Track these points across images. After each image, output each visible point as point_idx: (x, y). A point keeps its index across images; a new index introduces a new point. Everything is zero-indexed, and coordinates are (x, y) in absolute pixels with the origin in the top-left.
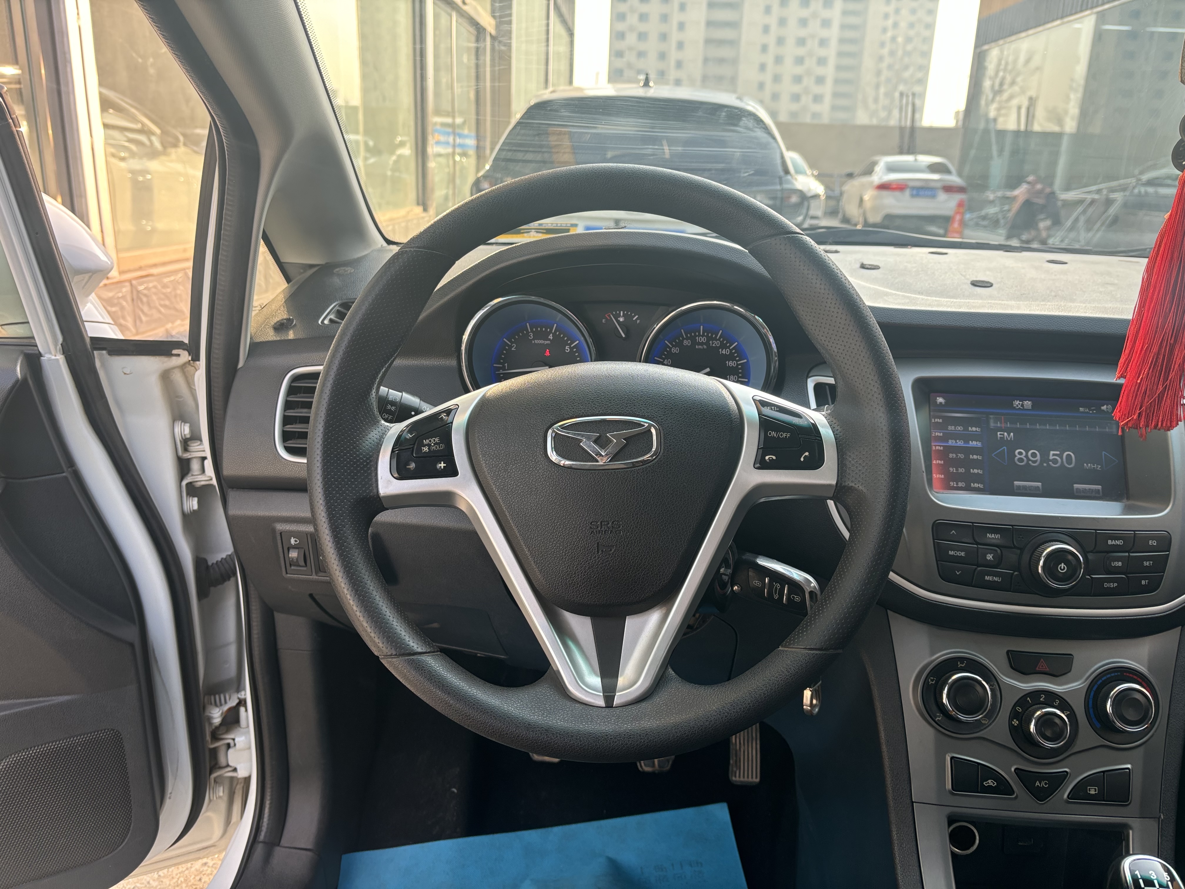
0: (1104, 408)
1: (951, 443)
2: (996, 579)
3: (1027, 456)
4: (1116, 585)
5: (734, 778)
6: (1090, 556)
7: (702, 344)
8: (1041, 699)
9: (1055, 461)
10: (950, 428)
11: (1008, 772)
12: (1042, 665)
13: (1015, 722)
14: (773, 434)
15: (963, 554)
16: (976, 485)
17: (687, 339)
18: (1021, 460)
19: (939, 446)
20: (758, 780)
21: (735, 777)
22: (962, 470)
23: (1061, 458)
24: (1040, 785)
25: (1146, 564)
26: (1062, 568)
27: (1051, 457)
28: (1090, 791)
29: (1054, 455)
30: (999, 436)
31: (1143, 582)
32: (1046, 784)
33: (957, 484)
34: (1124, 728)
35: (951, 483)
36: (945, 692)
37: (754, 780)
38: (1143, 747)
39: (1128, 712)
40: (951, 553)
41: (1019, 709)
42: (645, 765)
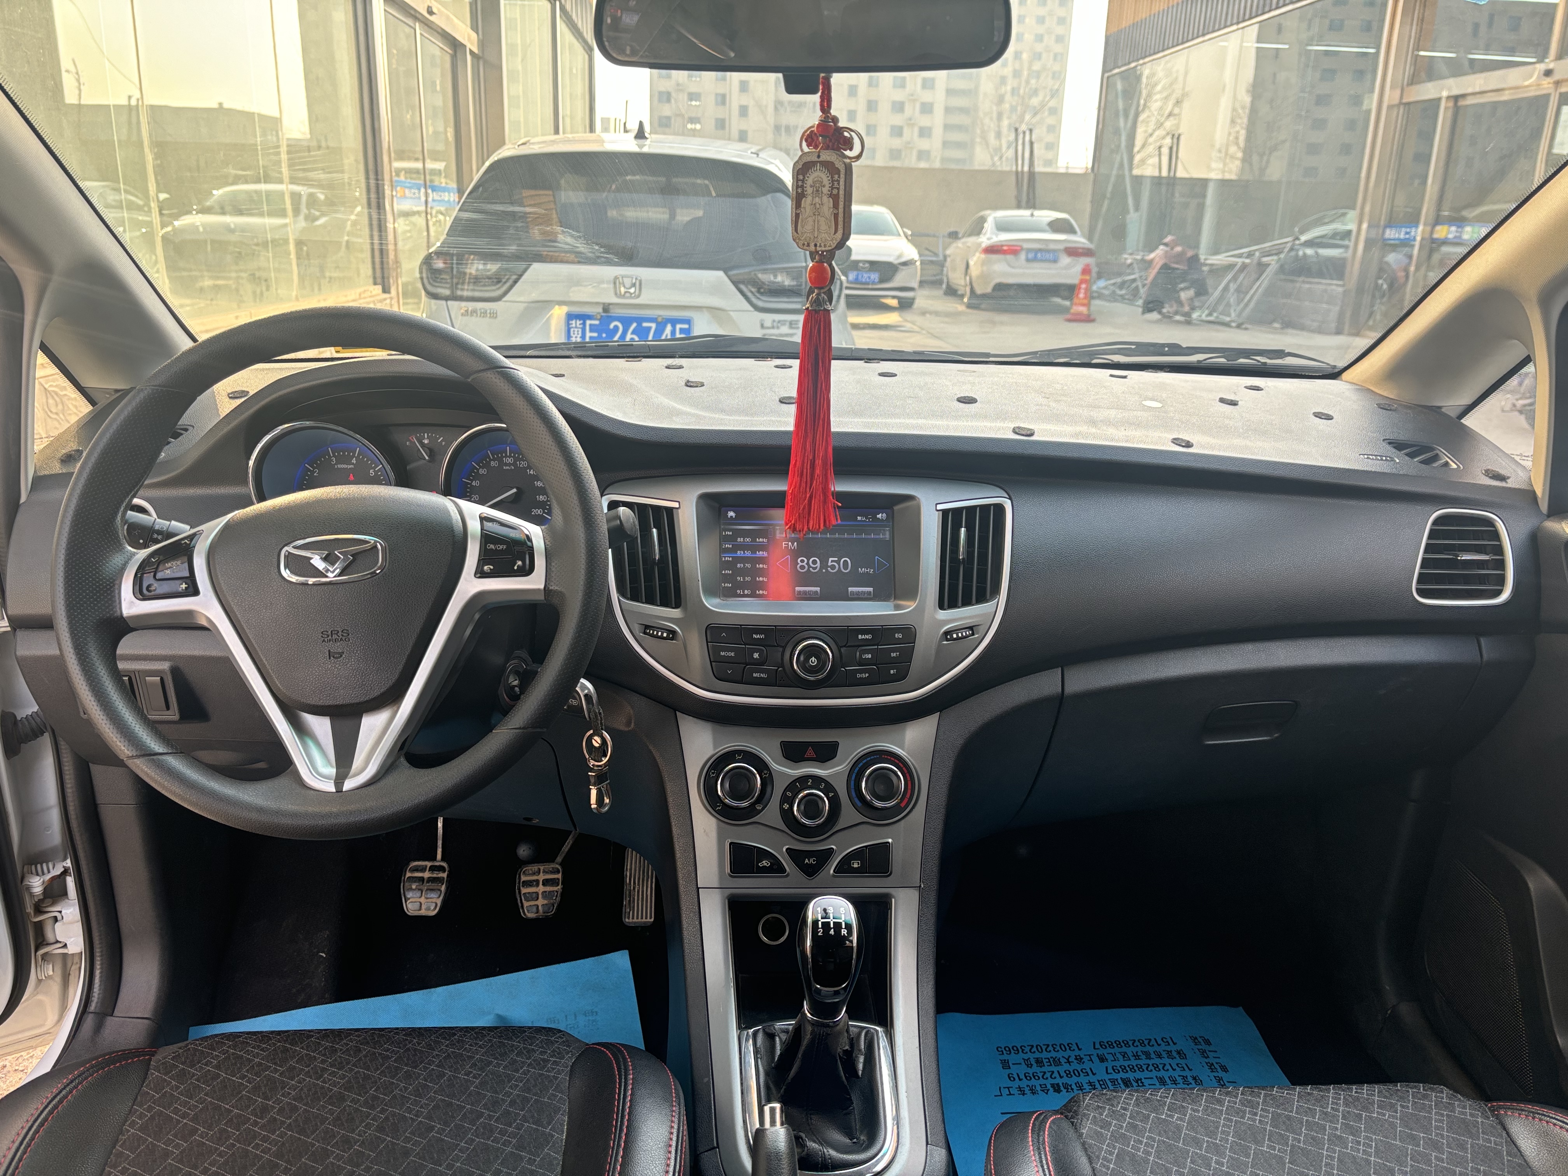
0: (879, 516)
1: (739, 553)
2: (763, 675)
3: (808, 564)
4: (867, 675)
5: (627, 920)
6: (843, 650)
7: (509, 465)
8: (809, 783)
9: (833, 567)
10: (739, 540)
11: (781, 853)
13: (786, 805)
14: (492, 546)
15: (733, 654)
16: (761, 592)
17: (494, 460)
18: (802, 567)
19: (727, 557)
20: (652, 920)
21: (629, 918)
22: (748, 579)
23: (839, 564)
24: (809, 861)
25: (893, 655)
26: (813, 661)
27: (830, 564)
28: (853, 865)
29: (832, 561)
30: (784, 545)
31: (892, 672)
32: (814, 861)
33: (743, 592)
34: (878, 804)
35: (738, 591)
36: (719, 782)
37: (648, 920)
38: (903, 821)
39: (880, 789)
40: (722, 654)
41: (789, 794)
42: (528, 911)
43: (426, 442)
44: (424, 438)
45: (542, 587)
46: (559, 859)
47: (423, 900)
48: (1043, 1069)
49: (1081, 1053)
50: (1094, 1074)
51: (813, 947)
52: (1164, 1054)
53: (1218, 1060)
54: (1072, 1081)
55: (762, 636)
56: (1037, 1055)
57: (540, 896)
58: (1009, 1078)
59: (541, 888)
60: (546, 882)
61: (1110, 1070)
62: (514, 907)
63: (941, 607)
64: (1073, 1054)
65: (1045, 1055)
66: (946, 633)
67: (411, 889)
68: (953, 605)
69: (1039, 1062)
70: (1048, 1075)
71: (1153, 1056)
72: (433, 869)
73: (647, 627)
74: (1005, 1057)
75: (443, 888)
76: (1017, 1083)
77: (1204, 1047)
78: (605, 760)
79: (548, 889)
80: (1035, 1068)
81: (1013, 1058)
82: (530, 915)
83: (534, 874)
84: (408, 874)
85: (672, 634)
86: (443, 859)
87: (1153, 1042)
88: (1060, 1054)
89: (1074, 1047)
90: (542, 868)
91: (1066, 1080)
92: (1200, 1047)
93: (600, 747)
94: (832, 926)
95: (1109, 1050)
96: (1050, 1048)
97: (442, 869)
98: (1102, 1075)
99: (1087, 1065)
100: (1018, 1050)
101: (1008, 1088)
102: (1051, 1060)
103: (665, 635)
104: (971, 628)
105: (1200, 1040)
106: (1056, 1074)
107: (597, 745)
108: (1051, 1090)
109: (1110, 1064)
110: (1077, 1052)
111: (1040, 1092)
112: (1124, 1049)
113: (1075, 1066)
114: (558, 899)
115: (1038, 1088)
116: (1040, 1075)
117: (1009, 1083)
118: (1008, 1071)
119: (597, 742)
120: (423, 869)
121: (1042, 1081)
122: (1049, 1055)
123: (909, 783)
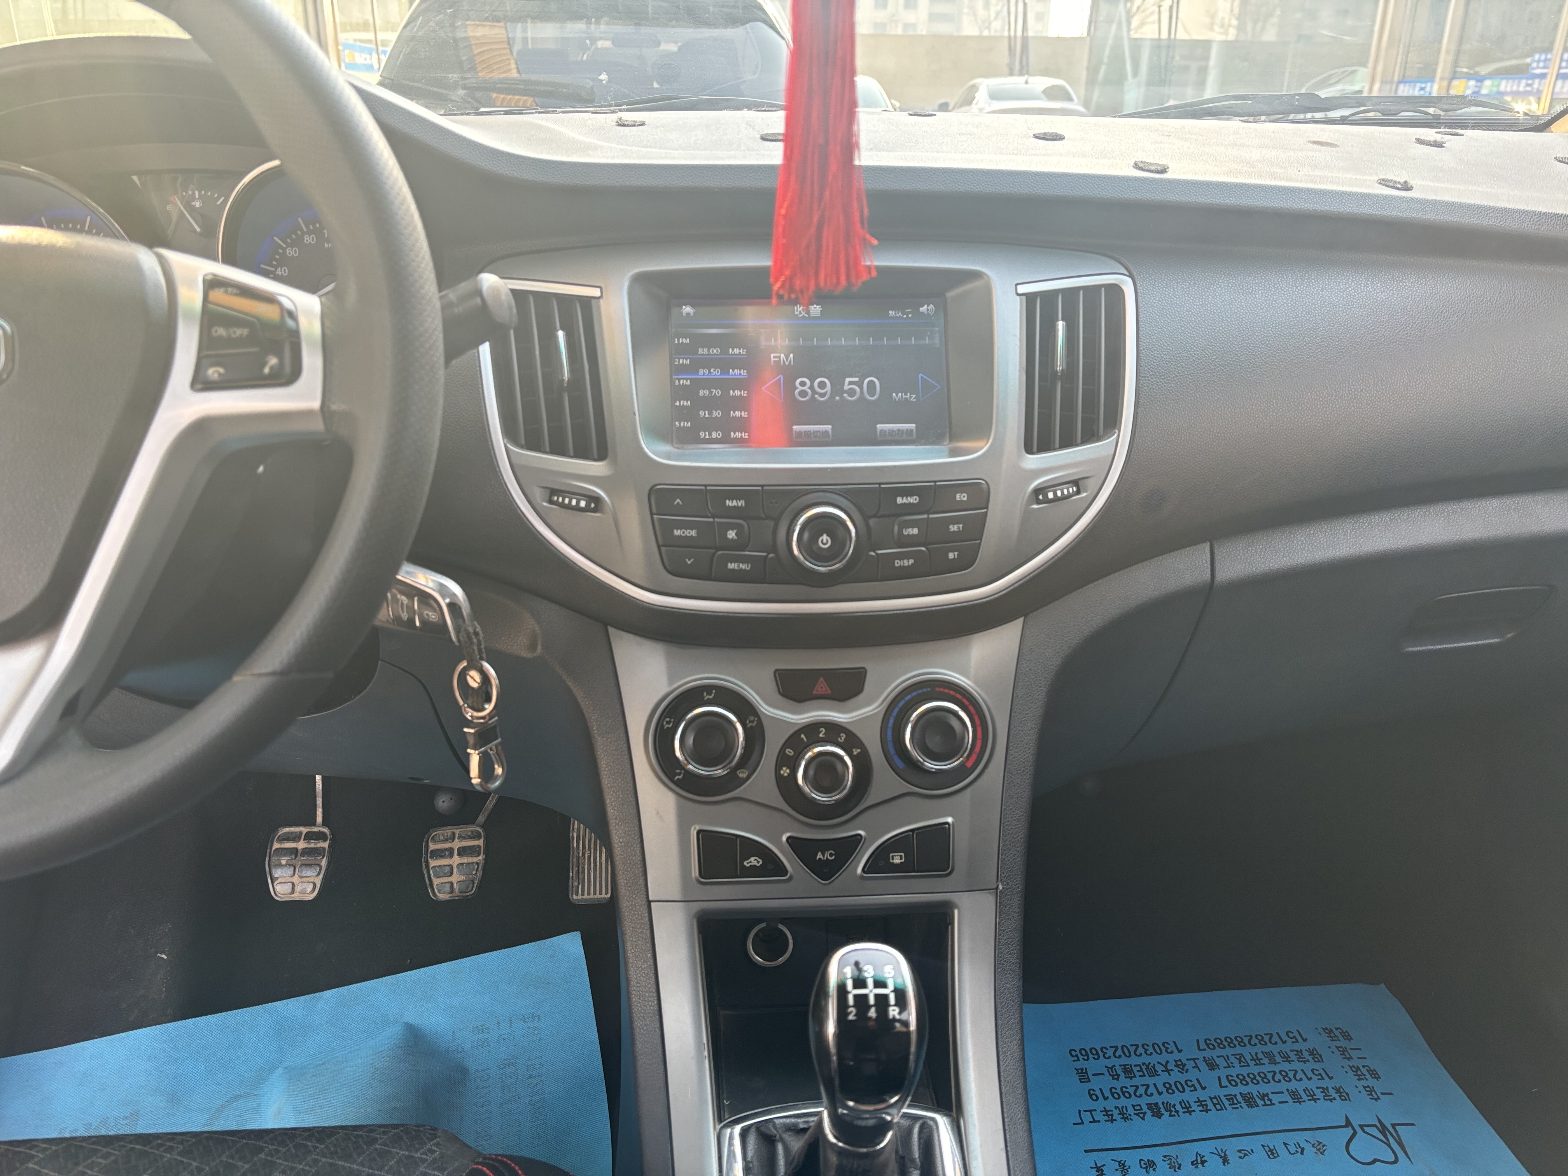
0: (923, 309)
1: (702, 373)
2: (743, 566)
3: (812, 387)
4: (911, 561)
5: (575, 897)
6: (872, 522)
8: (821, 735)
9: (852, 392)
10: (700, 351)
11: (778, 844)
12: (822, 687)
13: (785, 772)
14: (221, 331)
15: (693, 533)
16: (738, 435)
17: (309, 233)
18: (803, 394)
19: (683, 379)
20: (609, 895)
21: (577, 894)
22: (717, 414)
23: (861, 388)
24: (824, 856)
25: (953, 528)
26: (825, 541)
27: (846, 387)
28: (893, 859)
29: (850, 383)
30: (773, 359)
31: (951, 556)
32: (831, 855)
33: (710, 434)
34: (930, 765)
35: (702, 434)
36: (678, 736)
37: (603, 895)
38: (969, 790)
39: (935, 742)
40: (677, 532)
41: (790, 752)
42: (439, 892)
43: (198, 204)
44: (194, 199)
45: (316, 404)
46: (481, 819)
47: (296, 879)
48: (1135, 1082)
49: (1183, 1057)
50: (1204, 1088)
51: (839, 1035)
52: (1293, 1056)
53: (1364, 1062)
54: (1175, 1099)
55: (741, 503)
56: (1124, 1060)
57: (455, 870)
58: (1091, 1096)
59: (456, 860)
60: (462, 852)
61: (1225, 1082)
62: (421, 885)
63: (1029, 450)
64: (1171, 1058)
65: (1134, 1060)
66: (1037, 491)
67: (280, 865)
68: (1045, 446)
69: (1128, 1071)
70: (1141, 1090)
71: (1278, 1059)
72: (309, 837)
73: (554, 492)
74: (1081, 1064)
75: (324, 863)
76: (1101, 1104)
77: (1343, 1043)
78: (489, 707)
79: (465, 860)
80: (1124, 1081)
81: (1093, 1065)
82: (443, 896)
83: (446, 840)
84: (276, 845)
85: (595, 500)
86: (325, 823)
87: (1275, 1039)
88: (1154, 1059)
89: (1172, 1047)
90: (457, 832)
91: (1166, 1097)
92: (1338, 1044)
93: (479, 688)
94: (872, 1001)
95: (1218, 1052)
96: (1140, 1050)
97: (321, 836)
98: (1214, 1090)
99: (1192, 1075)
100: (1097, 1054)
101: (1090, 1111)
102: (1144, 1067)
103: (583, 504)
104: (1076, 483)
105: (1337, 1033)
106: (1152, 1090)
107: (475, 685)
108: (1149, 1113)
109: (1223, 1073)
110: (1176, 1056)
111: (1134, 1117)
112: (1238, 1050)
113: (1176, 1076)
114: (480, 873)
115: (1131, 1111)
116: (1131, 1091)
117: (1091, 1105)
118: (1088, 1086)
119: (474, 679)
120: (296, 838)
121: (1134, 1100)
122: (1139, 1061)
123: (979, 730)
